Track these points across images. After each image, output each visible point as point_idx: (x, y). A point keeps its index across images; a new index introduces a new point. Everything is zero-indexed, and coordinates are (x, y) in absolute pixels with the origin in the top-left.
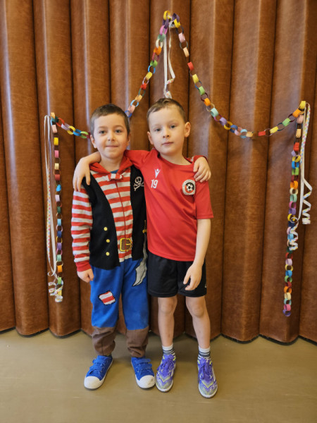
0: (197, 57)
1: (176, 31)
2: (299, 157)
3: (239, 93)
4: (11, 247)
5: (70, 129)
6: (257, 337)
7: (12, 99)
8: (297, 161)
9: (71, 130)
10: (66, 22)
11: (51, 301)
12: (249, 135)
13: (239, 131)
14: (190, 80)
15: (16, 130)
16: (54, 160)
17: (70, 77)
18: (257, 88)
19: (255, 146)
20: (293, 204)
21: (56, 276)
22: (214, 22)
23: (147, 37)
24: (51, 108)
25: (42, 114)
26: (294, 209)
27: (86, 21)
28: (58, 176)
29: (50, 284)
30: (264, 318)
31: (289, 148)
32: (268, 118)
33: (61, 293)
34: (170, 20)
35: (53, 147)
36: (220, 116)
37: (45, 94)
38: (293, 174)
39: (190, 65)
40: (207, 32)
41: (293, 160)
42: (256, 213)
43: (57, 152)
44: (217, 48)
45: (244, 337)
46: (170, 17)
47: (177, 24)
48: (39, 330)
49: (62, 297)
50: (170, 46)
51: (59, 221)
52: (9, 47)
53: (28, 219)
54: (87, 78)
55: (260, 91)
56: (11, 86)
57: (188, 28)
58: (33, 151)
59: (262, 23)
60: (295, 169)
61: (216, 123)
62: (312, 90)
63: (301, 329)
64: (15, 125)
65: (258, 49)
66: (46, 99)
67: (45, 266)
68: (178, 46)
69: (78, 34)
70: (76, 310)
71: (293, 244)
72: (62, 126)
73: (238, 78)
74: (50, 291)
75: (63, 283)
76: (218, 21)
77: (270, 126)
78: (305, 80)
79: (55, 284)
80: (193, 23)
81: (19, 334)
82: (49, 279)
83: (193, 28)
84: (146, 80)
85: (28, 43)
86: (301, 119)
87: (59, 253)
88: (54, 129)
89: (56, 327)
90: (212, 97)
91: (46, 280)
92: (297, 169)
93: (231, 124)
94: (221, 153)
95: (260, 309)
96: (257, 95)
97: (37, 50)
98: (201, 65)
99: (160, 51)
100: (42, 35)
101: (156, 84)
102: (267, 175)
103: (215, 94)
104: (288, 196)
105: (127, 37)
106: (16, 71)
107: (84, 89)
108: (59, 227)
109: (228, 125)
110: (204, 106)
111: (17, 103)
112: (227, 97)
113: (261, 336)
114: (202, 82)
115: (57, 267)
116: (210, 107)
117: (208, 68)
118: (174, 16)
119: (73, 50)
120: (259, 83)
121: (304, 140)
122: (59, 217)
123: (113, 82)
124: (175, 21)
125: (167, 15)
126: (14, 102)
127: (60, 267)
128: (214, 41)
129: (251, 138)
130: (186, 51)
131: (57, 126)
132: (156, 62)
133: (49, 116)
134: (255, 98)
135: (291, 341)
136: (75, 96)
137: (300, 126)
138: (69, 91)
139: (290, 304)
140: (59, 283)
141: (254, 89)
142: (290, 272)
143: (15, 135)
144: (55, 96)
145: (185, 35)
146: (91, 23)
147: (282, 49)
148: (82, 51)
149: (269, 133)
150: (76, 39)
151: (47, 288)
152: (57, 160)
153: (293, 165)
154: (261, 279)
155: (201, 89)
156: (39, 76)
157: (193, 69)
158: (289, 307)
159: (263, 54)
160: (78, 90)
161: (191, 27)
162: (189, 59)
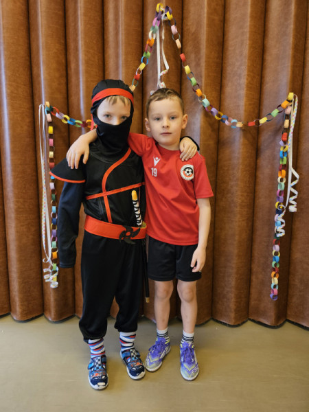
0: (189, 48)
1: (168, 23)
2: (287, 147)
3: (230, 84)
4: (5, 234)
5: (64, 118)
6: (247, 321)
7: (7, 88)
8: (285, 150)
9: (66, 119)
10: (61, 13)
11: (45, 287)
12: (239, 125)
13: (230, 122)
14: (182, 71)
15: (11, 119)
16: (48, 149)
17: (64, 68)
18: (247, 79)
19: (245, 136)
20: (281, 192)
21: (51, 262)
22: (205, 15)
23: (140, 29)
24: (46, 97)
25: (36, 103)
26: (282, 197)
27: (80, 12)
28: (53, 164)
29: (45, 271)
30: (252, 303)
31: (278, 138)
32: (257, 108)
33: (56, 279)
34: (162, 12)
35: (48, 136)
36: (211, 106)
37: (39, 83)
38: (281, 163)
39: (182, 56)
40: (199, 24)
41: (282, 150)
42: (245, 201)
43: (51, 141)
44: (209, 40)
45: (233, 321)
46: (162, 9)
47: (170, 16)
48: (34, 316)
49: (57, 283)
50: (163, 38)
51: (54, 208)
52: (4, 37)
53: (23, 207)
54: (82, 68)
55: (249, 83)
56: (6, 75)
57: (181, 20)
58: (28, 140)
59: (252, 17)
60: (283, 159)
61: (207, 114)
62: (300, 82)
63: (289, 312)
64: (10, 114)
65: (248, 41)
66: (40, 89)
67: (40, 253)
68: (170, 38)
69: (73, 24)
70: (70, 295)
71: (280, 231)
72: (57, 115)
73: (229, 69)
74: (45, 277)
75: (57, 269)
76: (209, 14)
77: (260, 117)
78: (293, 72)
79: (50, 271)
80: (185, 15)
81: (14, 320)
82: (44, 266)
83: (185, 21)
84: (139, 71)
85: (23, 34)
86: (289, 110)
87: (54, 240)
88: (49, 118)
89: (50, 312)
90: (203, 88)
91: (41, 266)
92: (285, 158)
93: (222, 114)
94: (212, 143)
95: (249, 294)
96: (247, 86)
97: (31, 39)
98: (193, 56)
99: (153, 42)
100: (37, 25)
101: (149, 74)
102: (256, 164)
103: (206, 85)
104: (276, 184)
105: (120, 29)
106: (11, 60)
107: (78, 79)
108: (54, 215)
109: (219, 116)
110: (195, 97)
111: (12, 92)
112: (218, 88)
113: (250, 320)
114: (194, 73)
115: (52, 254)
116: (202, 97)
117: (199, 59)
118: (167, 8)
119: (68, 40)
120: (248, 75)
121: (291, 130)
122: (54, 204)
124: (168, 13)
125: (160, 7)
126: (9, 91)
127: (55, 254)
128: (205, 33)
129: (241, 128)
130: (178, 42)
131: (52, 116)
132: (149, 54)
133: (44, 106)
134: (245, 89)
135: (278, 324)
136: (69, 86)
137: (288, 117)
138: (63, 81)
139: (277, 288)
140: (54, 269)
141: (244, 81)
142: (278, 257)
143: (9, 124)
144: (49, 85)
145: (178, 27)
146: (85, 15)
147: (271, 42)
148: (76, 41)
149: (258, 123)
150: (71, 30)
151: (42, 274)
152: (51, 149)
153: (281, 154)
154: (251, 265)
155: (193, 80)
156: (34, 65)
157: (185, 60)
158: (276, 291)
159: (252, 47)
160: (73, 79)
161: (182, 20)
162: (182, 50)
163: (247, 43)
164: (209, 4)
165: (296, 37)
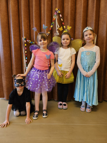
0: (65, 21)
1: (59, 14)
3: (77, 31)
9: (30, 42)
10: (28, 11)
14: (63, 28)
17: (29, 27)
22: (70, 11)
23: (51, 15)
24: (24, 36)
25: (21, 37)
27: (34, 11)
28: (26, 55)
35: (25, 47)
37: (22, 31)
40: (68, 14)
44: (71, 19)
46: (57, 10)
50: (58, 18)
52: (12, 18)
53: (18, 67)
56: (13, 29)
58: (19, 48)
59: (83, 12)
62: (97, 30)
64: (14, 40)
66: (22, 33)
69: (32, 14)
72: (27, 41)
73: (77, 27)
78: (95, 27)
84: (51, 28)
85: (17, 17)
97: (20, 19)
99: (55, 19)
100: (21, 15)
101: (54, 28)
103: (70, 31)
105: (45, 15)
106: (14, 25)
112: (74, 32)
117: (68, 24)
118: (59, 10)
119: (30, 19)
126: (14, 34)
128: (70, 17)
130: (62, 19)
132: (54, 23)
138: (29, 31)
141: (81, 30)
144: (25, 32)
145: (62, 15)
147: (89, 19)
148: (33, 19)
150: (31, 16)
152: (26, 50)
155: (66, 30)
156: (20, 26)
157: (64, 25)
161: (63, 12)
163: (82, 19)
164: (71, 8)
165: (96, 17)
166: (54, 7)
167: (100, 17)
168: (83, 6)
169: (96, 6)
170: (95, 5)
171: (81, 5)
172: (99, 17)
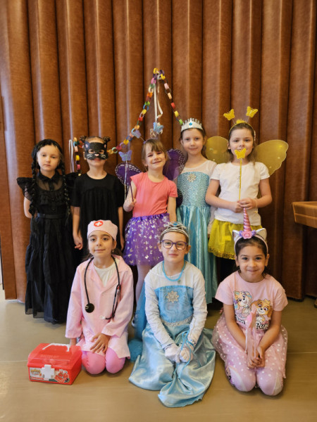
0: (177, 98)
1: (162, 82)
3: (208, 123)
7: (45, 128)
10: (84, 73)
14: (173, 115)
22: (188, 76)
23: (141, 85)
24: (73, 134)
25: (66, 138)
27: (98, 74)
34: (158, 74)
35: (76, 162)
37: (69, 124)
39: (173, 104)
40: (184, 82)
43: (79, 165)
44: (191, 93)
46: (158, 72)
50: (158, 92)
54: (100, 113)
56: (44, 119)
57: (171, 79)
59: (222, 77)
65: (219, 93)
66: (69, 128)
68: (164, 92)
69: (92, 82)
73: (207, 112)
76: (191, 75)
80: (174, 74)
83: (174, 79)
84: (142, 115)
88: (76, 149)
96: (220, 124)
97: (62, 92)
98: (180, 103)
99: (151, 95)
101: (150, 116)
105: (128, 85)
106: (48, 108)
107: (97, 121)
111: (48, 131)
114: (181, 116)
117: (185, 106)
118: (161, 71)
119: (89, 93)
123: (118, 115)
124: (162, 75)
125: (156, 71)
128: (189, 88)
130: (169, 95)
131: (78, 148)
132: (149, 103)
133: (72, 140)
134: (218, 127)
136: (90, 125)
138: (86, 122)
144: (76, 126)
145: (169, 85)
146: (102, 76)
147: (236, 93)
148: (95, 94)
150: (91, 85)
155: (181, 121)
156: (64, 111)
157: (175, 107)
159: (222, 97)
160: (93, 121)
162: (172, 100)
163: (218, 95)
164: (191, 68)
165: (252, 90)
166: (149, 64)
167: (263, 89)
168: (222, 64)
169: (253, 63)
170: (249, 62)
171: (216, 60)
172: (260, 89)
